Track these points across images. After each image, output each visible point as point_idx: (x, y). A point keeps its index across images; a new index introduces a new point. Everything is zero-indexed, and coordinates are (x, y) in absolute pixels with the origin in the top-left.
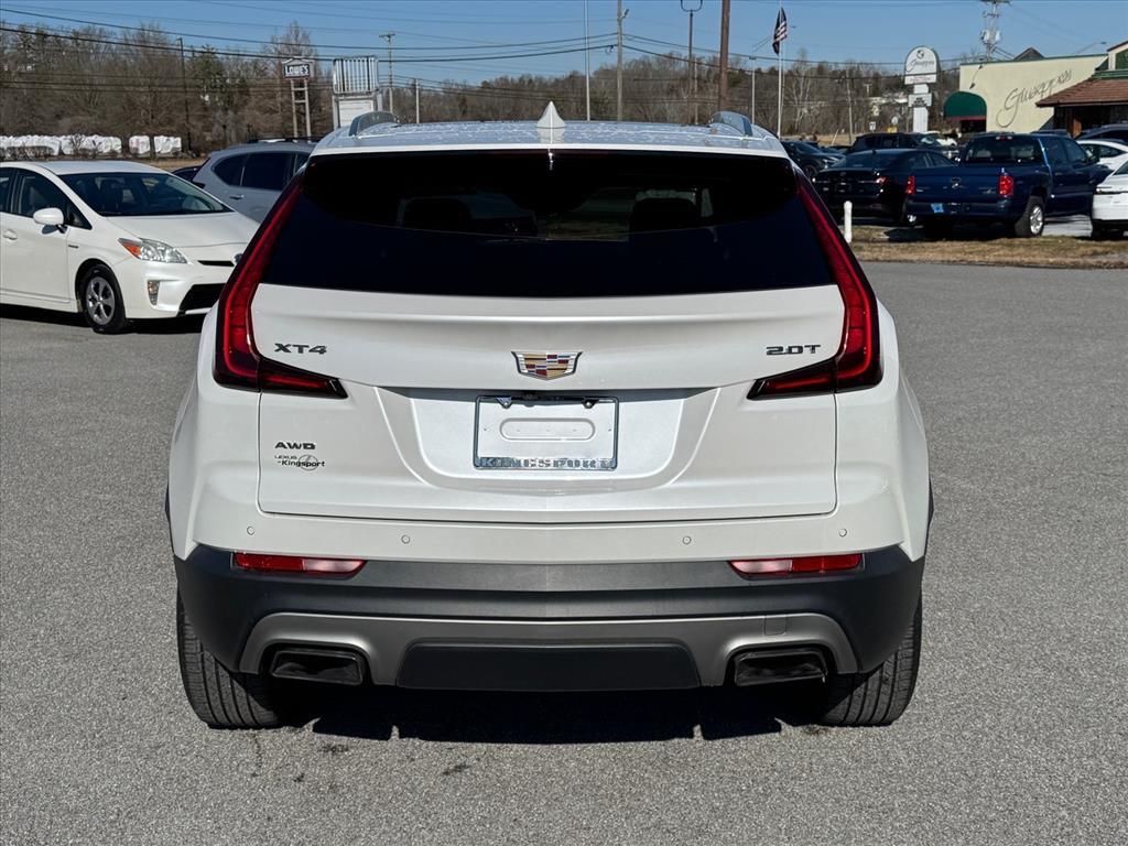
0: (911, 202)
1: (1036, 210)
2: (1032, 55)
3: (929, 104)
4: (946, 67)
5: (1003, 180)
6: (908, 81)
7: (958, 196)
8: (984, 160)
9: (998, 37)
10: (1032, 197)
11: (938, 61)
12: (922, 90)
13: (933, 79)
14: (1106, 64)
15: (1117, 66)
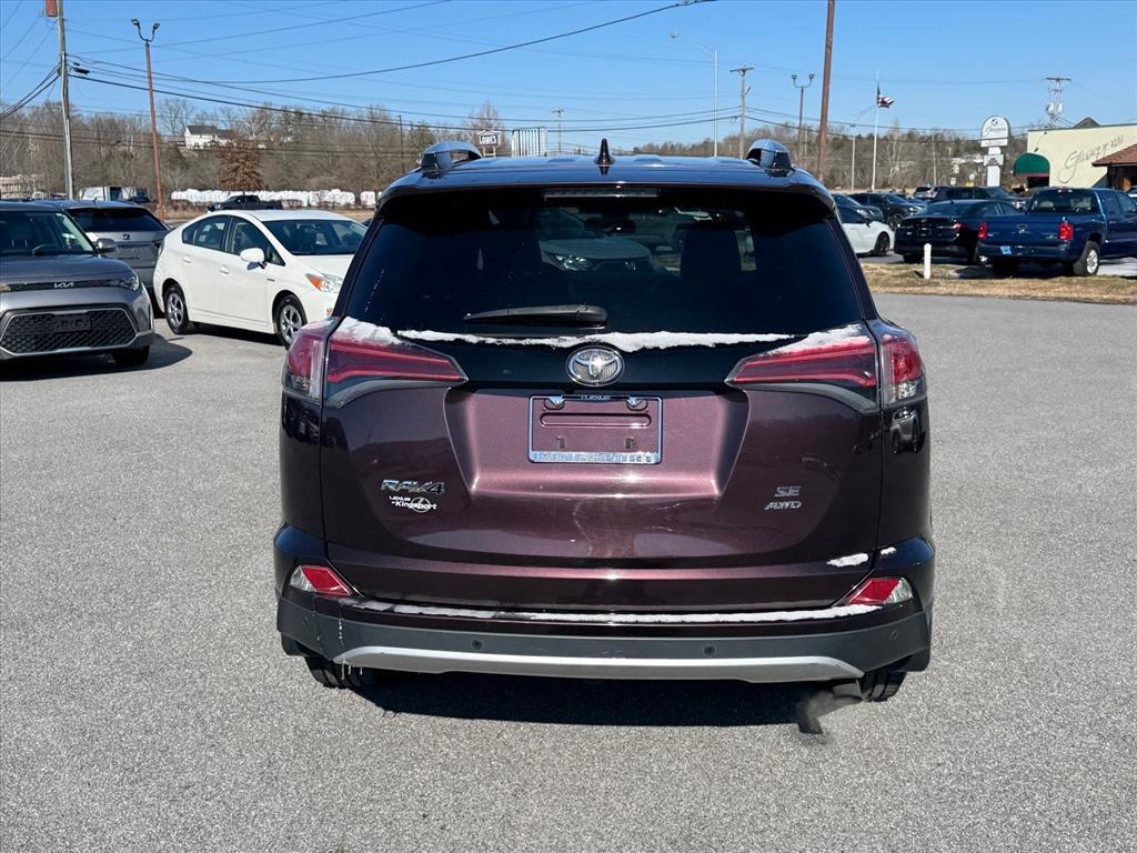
0: (983, 245)
1: (1093, 253)
2: (1089, 123)
3: (1001, 163)
4: (1016, 133)
5: (1064, 227)
6: (984, 144)
7: (1023, 240)
8: (1048, 210)
9: (1060, 109)
10: (1088, 243)
11: (1009, 128)
12: (995, 152)
13: (1005, 142)
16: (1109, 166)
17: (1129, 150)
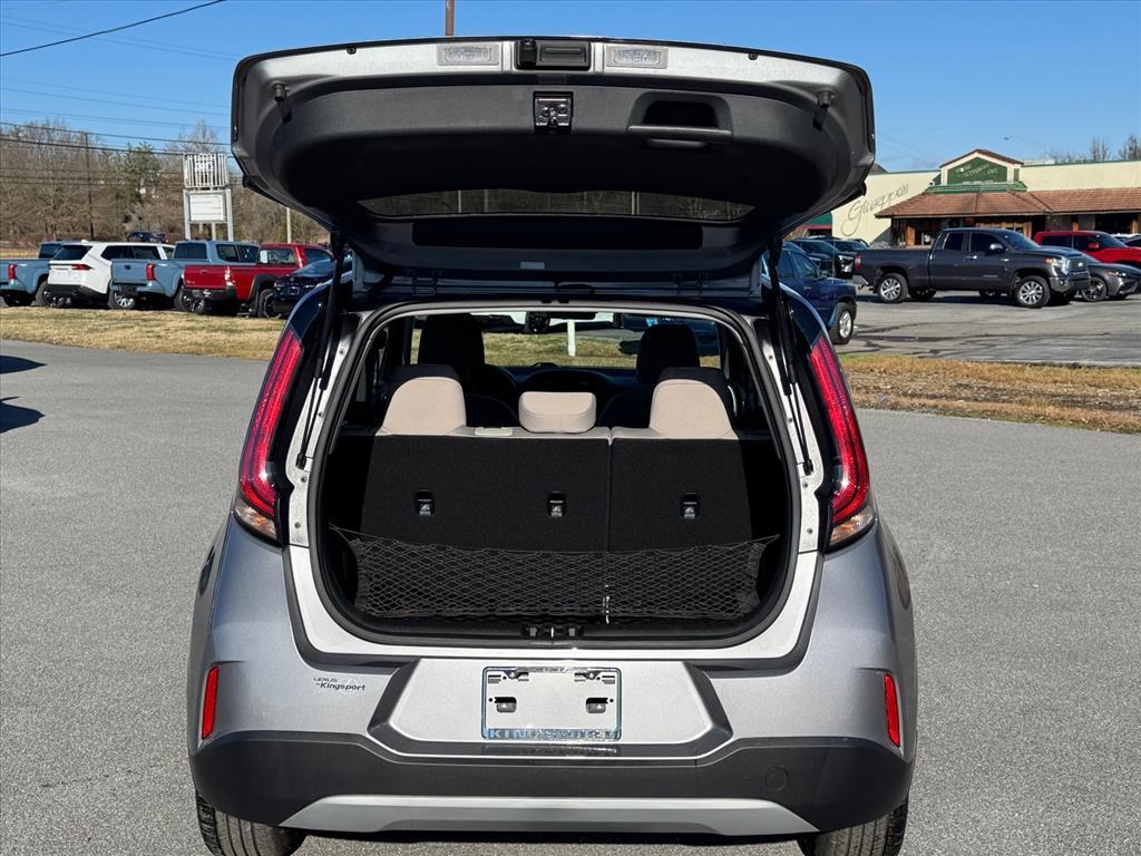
14: (938, 180)
15: (949, 182)
16: (893, 217)
17: (912, 201)
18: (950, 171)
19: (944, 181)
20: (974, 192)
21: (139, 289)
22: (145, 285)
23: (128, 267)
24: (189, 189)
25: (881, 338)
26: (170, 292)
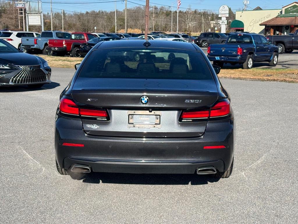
2: (259, 9)
3: (226, 24)
5: (239, 49)
6: (220, 16)
7: (226, 54)
8: (234, 42)
9: (248, 3)
10: (249, 55)
12: (224, 19)
13: (228, 16)
14: (281, 12)
15: (285, 13)
16: (266, 25)
17: (273, 20)
18: (285, 9)
19: (283, 13)
20: (294, 17)
21: (32, 47)
22: (34, 46)
23: (28, 40)
24: (28, 14)
25: (286, 64)
26: (42, 48)
